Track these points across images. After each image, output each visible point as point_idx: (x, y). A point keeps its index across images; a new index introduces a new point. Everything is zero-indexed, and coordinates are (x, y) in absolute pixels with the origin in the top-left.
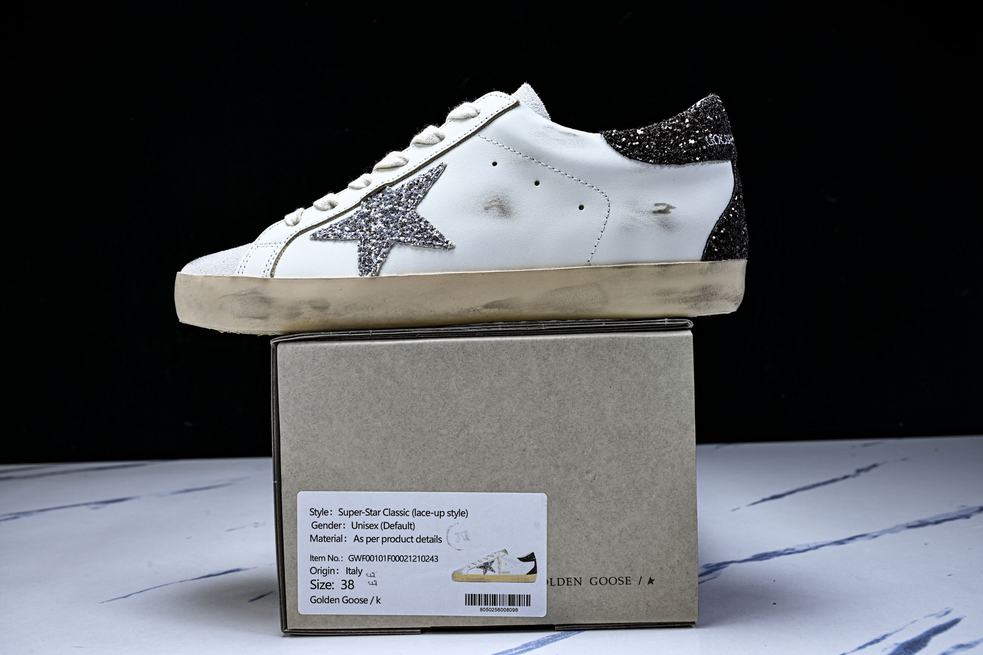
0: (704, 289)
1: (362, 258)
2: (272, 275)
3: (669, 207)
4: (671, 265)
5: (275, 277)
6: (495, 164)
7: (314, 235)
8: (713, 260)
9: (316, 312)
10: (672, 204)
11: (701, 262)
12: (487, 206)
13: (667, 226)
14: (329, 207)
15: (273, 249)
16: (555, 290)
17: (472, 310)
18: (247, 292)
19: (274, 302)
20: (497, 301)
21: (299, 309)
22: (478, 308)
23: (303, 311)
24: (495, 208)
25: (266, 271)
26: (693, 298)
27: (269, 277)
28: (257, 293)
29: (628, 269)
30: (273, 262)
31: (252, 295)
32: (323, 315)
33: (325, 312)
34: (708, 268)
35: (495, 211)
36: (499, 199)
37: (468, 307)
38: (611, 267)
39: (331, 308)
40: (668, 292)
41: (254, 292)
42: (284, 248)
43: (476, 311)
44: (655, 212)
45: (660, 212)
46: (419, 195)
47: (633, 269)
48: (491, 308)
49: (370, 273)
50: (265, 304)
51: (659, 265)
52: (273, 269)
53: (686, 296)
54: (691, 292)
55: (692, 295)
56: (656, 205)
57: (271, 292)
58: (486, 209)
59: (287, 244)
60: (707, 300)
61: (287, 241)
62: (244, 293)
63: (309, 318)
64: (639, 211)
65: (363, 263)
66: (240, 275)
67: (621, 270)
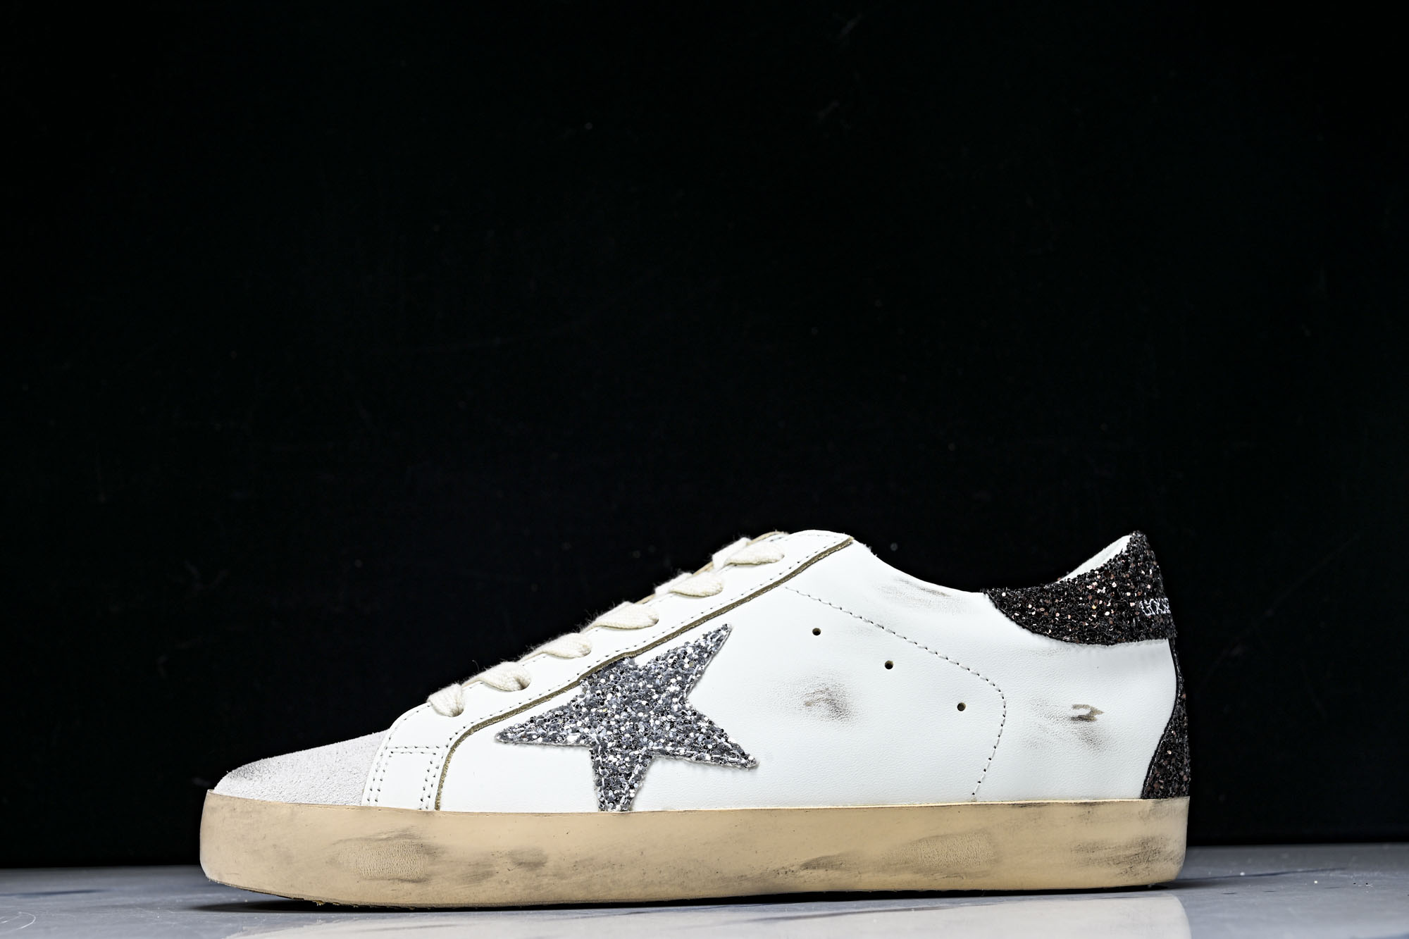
0: (1144, 843)
1: (603, 780)
2: (437, 807)
3: (1093, 711)
4: (1099, 803)
5: (441, 809)
6: (817, 632)
7: (503, 736)
8: (1157, 798)
9: (520, 871)
10: (1098, 708)
11: (1142, 800)
12: (808, 699)
13: (1091, 741)
14: (517, 685)
15: (429, 757)
16: (920, 841)
17: (783, 871)
18: (390, 835)
19: (443, 853)
20: (825, 857)
21: (491, 866)
22: (793, 869)
23: (497, 869)
24: (822, 703)
25: (426, 799)
26: (1128, 857)
27: (432, 808)
28: (412, 837)
29: (1035, 808)
30: (436, 782)
31: (402, 841)
32: (534, 876)
33: (538, 871)
34: (1150, 811)
35: (824, 709)
36: (827, 689)
37: (776, 867)
38: (1009, 804)
39: (550, 864)
40: (1093, 847)
41: (404, 835)
42: (449, 757)
43: (789, 873)
44: (1073, 719)
45: (1081, 718)
46: (691, 677)
47: (1042, 809)
48: (814, 868)
49: (618, 807)
50: (426, 855)
51: (1081, 803)
52: (439, 794)
53: (1119, 854)
54: (1127, 847)
55: (1128, 853)
56: (1075, 707)
57: (436, 835)
58: (808, 704)
59: (453, 750)
60: (1148, 861)
61: (452, 744)
62: (384, 836)
63: (507, 882)
64: (1051, 717)
65: (604, 789)
66: (373, 803)
67: (1024, 810)
